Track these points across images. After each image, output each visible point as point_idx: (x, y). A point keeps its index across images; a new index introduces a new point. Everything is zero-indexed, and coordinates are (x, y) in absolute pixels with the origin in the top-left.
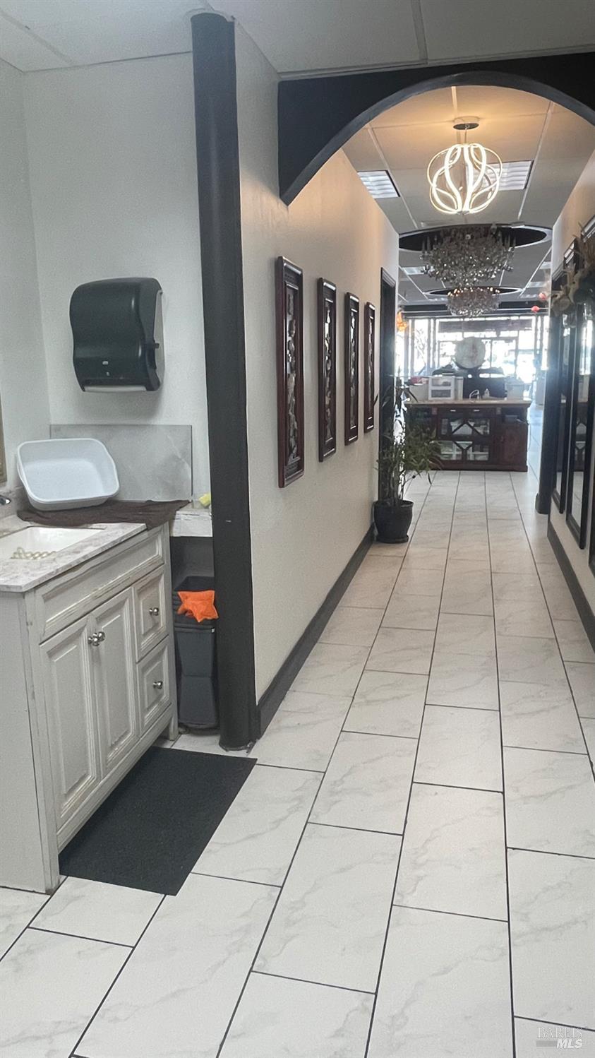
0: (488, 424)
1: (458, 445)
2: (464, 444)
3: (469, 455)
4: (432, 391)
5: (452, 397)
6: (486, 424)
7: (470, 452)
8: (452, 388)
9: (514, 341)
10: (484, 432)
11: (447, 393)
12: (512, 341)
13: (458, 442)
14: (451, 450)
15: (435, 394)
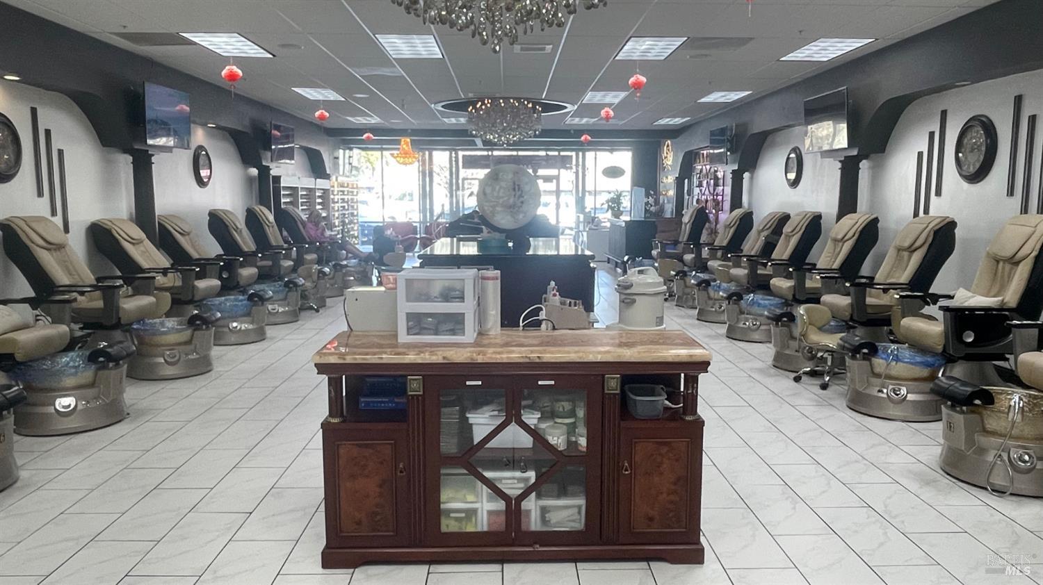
0: (581, 413)
1: (489, 484)
2: (512, 481)
3: (528, 512)
4: (410, 316)
5: (470, 335)
6: (572, 414)
7: (531, 505)
8: (467, 307)
9: (555, 181)
10: (569, 443)
11: (454, 323)
12: (552, 182)
13: (488, 474)
14: (470, 498)
15: (417, 323)
